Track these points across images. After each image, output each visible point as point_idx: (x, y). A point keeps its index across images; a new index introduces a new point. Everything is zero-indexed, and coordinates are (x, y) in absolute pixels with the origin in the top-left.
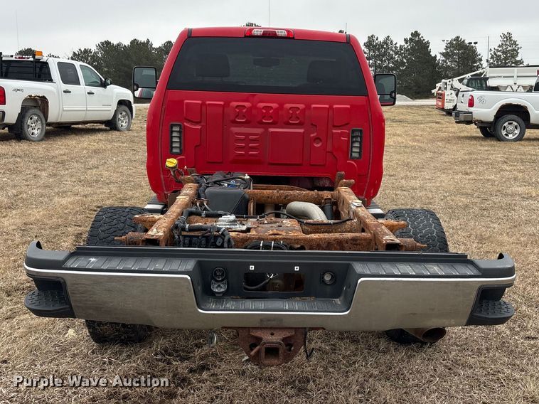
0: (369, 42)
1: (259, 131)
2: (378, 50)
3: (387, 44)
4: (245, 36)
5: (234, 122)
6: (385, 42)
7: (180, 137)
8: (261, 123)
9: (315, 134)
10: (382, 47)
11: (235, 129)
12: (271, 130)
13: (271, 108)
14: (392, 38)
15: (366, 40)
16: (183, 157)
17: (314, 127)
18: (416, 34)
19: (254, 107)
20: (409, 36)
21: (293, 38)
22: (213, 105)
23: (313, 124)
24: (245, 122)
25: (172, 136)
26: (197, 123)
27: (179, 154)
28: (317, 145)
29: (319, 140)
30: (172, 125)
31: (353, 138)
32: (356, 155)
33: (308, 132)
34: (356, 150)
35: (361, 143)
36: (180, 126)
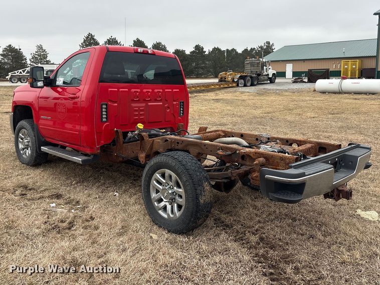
1: (144, 105)
4: (135, 53)
5: (133, 100)
7: (106, 112)
8: (145, 100)
9: (167, 105)
11: (134, 105)
12: (150, 104)
13: (149, 92)
16: (108, 123)
19: (141, 91)
21: (155, 55)
22: (123, 91)
23: (166, 100)
24: (138, 100)
25: (102, 111)
26: (116, 102)
27: (106, 122)
28: (168, 111)
29: (169, 108)
30: (102, 105)
31: (180, 105)
32: (181, 114)
33: (164, 104)
34: (182, 112)
35: (183, 108)
36: (106, 105)
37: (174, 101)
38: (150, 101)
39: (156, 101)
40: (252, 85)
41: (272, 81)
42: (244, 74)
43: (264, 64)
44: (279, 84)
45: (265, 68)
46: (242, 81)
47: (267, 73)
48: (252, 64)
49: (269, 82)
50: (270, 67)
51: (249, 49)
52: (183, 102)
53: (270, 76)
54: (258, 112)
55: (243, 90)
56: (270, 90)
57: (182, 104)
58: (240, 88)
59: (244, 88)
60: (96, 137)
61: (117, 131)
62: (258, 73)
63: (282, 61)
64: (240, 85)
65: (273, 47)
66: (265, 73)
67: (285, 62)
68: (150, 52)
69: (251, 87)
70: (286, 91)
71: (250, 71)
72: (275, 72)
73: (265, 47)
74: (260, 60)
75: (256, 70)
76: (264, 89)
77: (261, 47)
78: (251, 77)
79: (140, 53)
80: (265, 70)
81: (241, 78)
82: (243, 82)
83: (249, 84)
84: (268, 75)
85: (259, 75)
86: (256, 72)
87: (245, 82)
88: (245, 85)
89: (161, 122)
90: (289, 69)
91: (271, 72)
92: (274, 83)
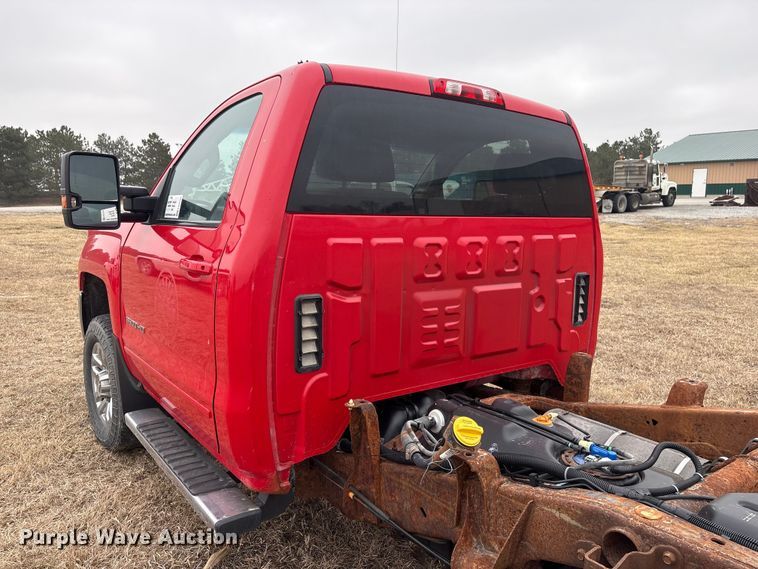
0: (101, 141)
2: (112, 149)
3: (122, 145)
4: (434, 94)
5: (421, 279)
6: (119, 142)
7: (317, 330)
8: (462, 276)
9: (536, 290)
10: (117, 147)
11: (423, 296)
12: (479, 289)
13: (479, 244)
14: (126, 137)
15: (97, 139)
16: (325, 374)
17: (535, 276)
18: (154, 136)
19: (453, 244)
20: (147, 138)
21: (503, 107)
22: (385, 245)
23: (533, 272)
24: (440, 279)
25: (300, 329)
26: (355, 290)
27: (313, 370)
28: (539, 309)
29: (541, 298)
30: (300, 303)
31: (578, 287)
32: (580, 319)
33: (526, 288)
34: (581, 311)
35: (585, 298)
36: (318, 302)
37: (560, 273)
38: (480, 279)
39: (501, 276)
40: (629, 210)
41: (667, 202)
42: (614, 189)
43: (653, 170)
44: (683, 208)
45: (655, 176)
46: (610, 202)
47: (658, 188)
48: (629, 170)
49: (661, 204)
50: (666, 176)
51: (611, 144)
52: (586, 278)
53: (665, 192)
54: (670, 270)
55: (612, 220)
56: (669, 220)
57: (583, 283)
58: (606, 216)
59: (614, 215)
60: (273, 432)
61: (357, 410)
62: (642, 186)
63: (685, 163)
64: (604, 210)
65: (658, 140)
66: (655, 187)
67: (690, 167)
68: (486, 97)
69: (627, 214)
70: (706, 222)
71: (624, 182)
72: (675, 185)
73: (642, 140)
74: (645, 162)
75: (637, 182)
76: (657, 218)
77: (634, 140)
78: (627, 195)
79: (453, 97)
80: (655, 181)
81: (607, 196)
82: (611, 205)
83: (622, 208)
84: (661, 190)
85: (642, 190)
86: (638, 185)
87: (615, 204)
88: (615, 211)
89: (515, 350)
90: (699, 179)
91: (666, 185)
92: (672, 205)
